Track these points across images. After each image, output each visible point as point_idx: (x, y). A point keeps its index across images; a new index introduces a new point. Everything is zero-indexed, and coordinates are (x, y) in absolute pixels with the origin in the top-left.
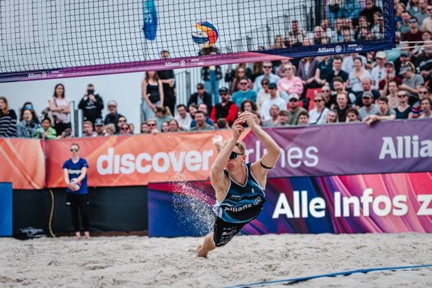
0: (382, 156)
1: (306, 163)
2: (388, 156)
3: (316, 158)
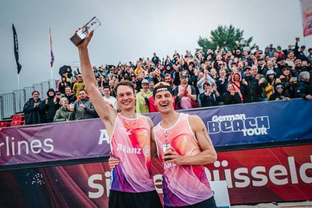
0: (100, 143)
1: (45, 150)
2: (105, 142)
3: (52, 147)
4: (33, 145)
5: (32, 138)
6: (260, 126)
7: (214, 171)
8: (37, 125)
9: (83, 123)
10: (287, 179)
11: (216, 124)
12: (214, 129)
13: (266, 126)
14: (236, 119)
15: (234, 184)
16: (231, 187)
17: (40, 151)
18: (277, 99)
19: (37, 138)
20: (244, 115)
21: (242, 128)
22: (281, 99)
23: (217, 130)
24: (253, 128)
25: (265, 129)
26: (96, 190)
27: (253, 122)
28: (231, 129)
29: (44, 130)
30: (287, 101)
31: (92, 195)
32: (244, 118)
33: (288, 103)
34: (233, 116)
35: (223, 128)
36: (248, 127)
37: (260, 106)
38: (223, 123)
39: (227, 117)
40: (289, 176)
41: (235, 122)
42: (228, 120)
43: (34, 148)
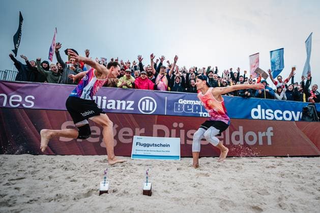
1: (24, 105)
3: (33, 103)
4: (13, 99)
5: (13, 93)
7: (172, 130)
8: (21, 82)
9: (69, 87)
11: (181, 105)
12: (179, 109)
14: (196, 104)
15: (185, 142)
16: (184, 143)
17: (18, 105)
19: (19, 93)
21: (199, 111)
23: (181, 109)
24: (207, 112)
28: (191, 111)
29: (28, 87)
32: (202, 104)
33: (232, 98)
34: (194, 101)
35: (186, 109)
36: (204, 111)
38: (186, 105)
39: (190, 101)
40: (224, 139)
41: (195, 106)
42: (190, 103)
43: (12, 102)
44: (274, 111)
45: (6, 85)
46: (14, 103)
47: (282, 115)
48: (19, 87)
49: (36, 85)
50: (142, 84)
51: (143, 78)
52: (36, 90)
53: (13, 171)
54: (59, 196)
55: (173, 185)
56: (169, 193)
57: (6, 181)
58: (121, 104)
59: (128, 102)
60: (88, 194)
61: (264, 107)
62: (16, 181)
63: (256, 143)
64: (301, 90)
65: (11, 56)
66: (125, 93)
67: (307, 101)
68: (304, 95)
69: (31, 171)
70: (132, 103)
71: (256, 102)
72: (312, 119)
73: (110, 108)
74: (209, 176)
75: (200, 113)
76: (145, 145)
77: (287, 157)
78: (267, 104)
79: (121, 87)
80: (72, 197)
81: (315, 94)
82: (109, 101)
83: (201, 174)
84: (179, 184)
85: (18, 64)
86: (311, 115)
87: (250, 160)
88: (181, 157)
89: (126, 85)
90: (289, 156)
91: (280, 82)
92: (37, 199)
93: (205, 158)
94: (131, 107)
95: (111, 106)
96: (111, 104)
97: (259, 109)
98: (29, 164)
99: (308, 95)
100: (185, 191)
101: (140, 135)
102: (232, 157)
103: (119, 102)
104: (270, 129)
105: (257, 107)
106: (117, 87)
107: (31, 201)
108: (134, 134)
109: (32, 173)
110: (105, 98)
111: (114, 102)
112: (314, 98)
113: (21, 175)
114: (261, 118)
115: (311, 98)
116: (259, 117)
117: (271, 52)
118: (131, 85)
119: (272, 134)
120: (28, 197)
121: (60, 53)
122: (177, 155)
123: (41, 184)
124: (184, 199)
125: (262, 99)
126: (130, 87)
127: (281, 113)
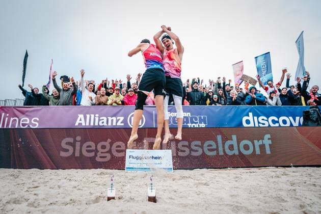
4: (23, 121)
5: (23, 116)
6: (201, 123)
10: (216, 151)
11: (169, 118)
13: (205, 123)
15: (177, 153)
16: (175, 155)
17: (27, 126)
18: (213, 105)
19: (27, 116)
20: (189, 114)
21: (187, 122)
22: (216, 105)
23: (169, 122)
24: (196, 123)
25: (204, 125)
26: (67, 150)
27: (196, 120)
29: (34, 111)
30: (220, 106)
31: (63, 154)
32: (190, 116)
33: (220, 108)
35: (174, 122)
36: (192, 122)
37: (201, 108)
38: (174, 118)
40: (217, 149)
43: (22, 124)
44: (268, 118)
45: (18, 110)
46: (23, 125)
47: (278, 122)
48: (27, 111)
49: (41, 108)
50: (130, 101)
51: (131, 95)
52: (40, 113)
53: (29, 181)
54: (73, 201)
55: (175, 193)
56: (174, 199)
57: (26, 189)
58: (112, 120)
59: (118, 118)
60: (97, 200)
61: (256, 114)
62: (33, 189)
63: (253, 152)
64: (298, 93)
65: (20, 87)
66: (116, 110)
67: (306, 104)
68: (303, 98)
69: (43, 181)
70: (122, 119)
71: (246, 109)
72: (316, 124)
73: (102, 125)
74: (208, 185)
75: (188, 124)
76: (137, 158)
77: (291, 167)
78: (260, 111)
79: (111, 105)
80: (84, 202)
81: (316, 96)
82: (101, 118)
83: (199, 183)
84: (181, 192)
85: (24, 92)
86: (314, 119)
87: (248, 171)
88: (174, 169)
89: (116, 102)
90: (293, 166)
91: (271, 87)
92: (55, 202)
93: (198, 169)
94: (121, 123)
95: (103, 123)
96: (103, 121)
97: (250, 117)
98: (39, 177)
99: (307, 98)
100: (190, 198)
101: (132, 149)
102: (227, 168)
103: (110, 119)
104: (267, 136)
105: (248, 115)
106: (107, 105)
107: (51, 204)
108: (126, 148)
109: (44, 183)
110: (97, 115)
111: (105, 119)
112: (315, 101)
113: (36, 184)
114: (254, 126)
115: (311, 100)
116: (252, 125)
117: (256, 58)
118: (120, 103)
119: (270, 142)
120: (47, 201)
121: (56, 80)
122: (170, 167)
123: (53, 191)
124: (192, 205)
125: (252, 106)
126: (120, 104)
127: (276, 119)
